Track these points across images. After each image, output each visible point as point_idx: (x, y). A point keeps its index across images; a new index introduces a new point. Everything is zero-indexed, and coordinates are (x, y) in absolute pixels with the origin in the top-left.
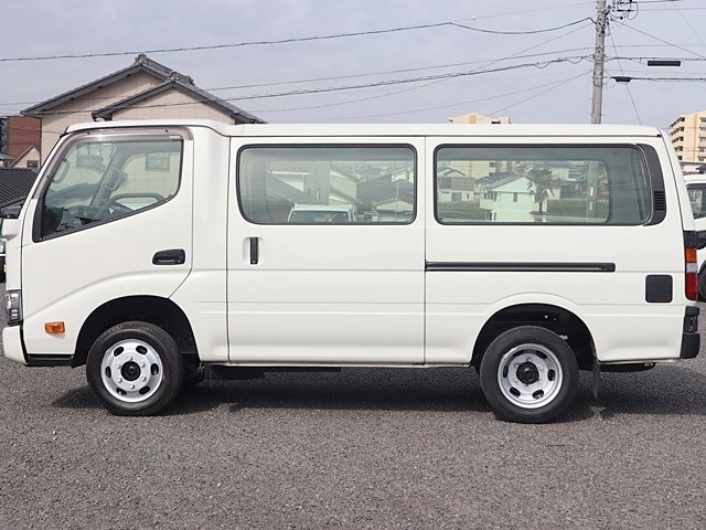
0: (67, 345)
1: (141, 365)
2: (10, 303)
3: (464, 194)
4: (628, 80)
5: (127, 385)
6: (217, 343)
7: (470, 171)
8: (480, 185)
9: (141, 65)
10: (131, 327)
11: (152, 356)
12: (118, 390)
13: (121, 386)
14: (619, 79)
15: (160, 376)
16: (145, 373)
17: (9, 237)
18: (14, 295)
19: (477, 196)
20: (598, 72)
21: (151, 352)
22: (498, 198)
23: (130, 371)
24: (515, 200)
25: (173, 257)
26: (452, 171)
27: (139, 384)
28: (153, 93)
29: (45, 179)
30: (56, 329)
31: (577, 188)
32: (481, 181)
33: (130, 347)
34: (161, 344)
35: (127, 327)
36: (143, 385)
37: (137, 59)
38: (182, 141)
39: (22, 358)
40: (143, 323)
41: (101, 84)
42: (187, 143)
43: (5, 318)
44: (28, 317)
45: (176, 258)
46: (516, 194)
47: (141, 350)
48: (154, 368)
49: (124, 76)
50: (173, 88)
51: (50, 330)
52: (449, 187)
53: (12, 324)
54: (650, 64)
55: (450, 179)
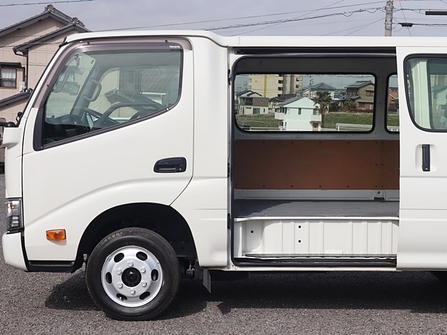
0: (68, 251)
1: (141, 271)
2: (9, 210)
3: (262, 109)
4: (410, 25)
5: (128, 291)
6: (216, 249)
7: (265, 93)
8: (272, 103)
9: (49, 13)
10: (131, 234)
11: (152, 262)
12: (119, 295)
13: (122, 292)
14: (404, 25)
15: (160, 282)
16: (146, 279)
17: (10, 145)
18: (15, 203)
19: (270, 111)
20: (389, 20)
21: (151, 258)
22: (288, 112)
23: (131, 277)
24: (300, 113)
25: (173, 165)
26: (253, 93)
27: (140, 289)
28: (59, 33)
29: (45, 88)
30: (57, 236)
31: (339, 105)
32: (273, 100)
33: (130, 253)
34: (161, 250)
35: (128, 233)
36: (144, 290)
37: (47, 9)
38: (182, 51)
39: (22, 264)
40: (142, 229)
41: (19, 27)
42: (187, 54)
43: (5, 225)
44: (28, 224)
45: (177, 166)
46: (300, 109)
47: (141, 256)
48: (155, 273)
49: (36, 21)
50: (74, 30)
51: (52, 237)
52: (251, 104)
53: (12, 230)
54: (427, 13)
55: (252, 98)
